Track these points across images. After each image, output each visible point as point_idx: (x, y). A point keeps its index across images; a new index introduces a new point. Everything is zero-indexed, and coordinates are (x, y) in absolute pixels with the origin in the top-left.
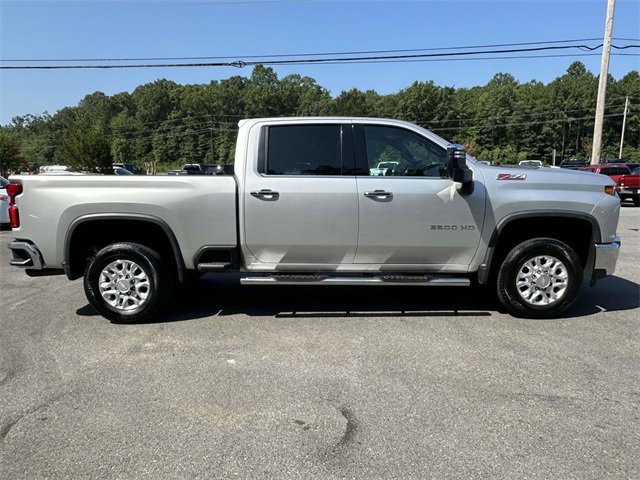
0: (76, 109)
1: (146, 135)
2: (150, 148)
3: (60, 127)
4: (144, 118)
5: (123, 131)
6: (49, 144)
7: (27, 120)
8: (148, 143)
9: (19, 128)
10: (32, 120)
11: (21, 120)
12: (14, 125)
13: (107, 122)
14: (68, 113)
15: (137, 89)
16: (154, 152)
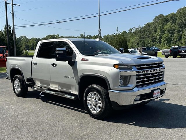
0: (152, 23)
1: (179, 31)
2: (180, 38)
3: (144, 31)
4: (179, 24)
5: (169, 31)
6: (139, 39)
7: (133, 30)
8: (180, 36)
9: (130, 33)
10: (135, 29)
11: (131, 30)
12: (129, 32)
13: (163, 27)
14: (149, 25)
15: (178, 11)
16: (183, 40)
